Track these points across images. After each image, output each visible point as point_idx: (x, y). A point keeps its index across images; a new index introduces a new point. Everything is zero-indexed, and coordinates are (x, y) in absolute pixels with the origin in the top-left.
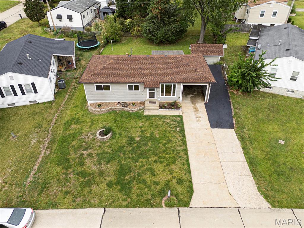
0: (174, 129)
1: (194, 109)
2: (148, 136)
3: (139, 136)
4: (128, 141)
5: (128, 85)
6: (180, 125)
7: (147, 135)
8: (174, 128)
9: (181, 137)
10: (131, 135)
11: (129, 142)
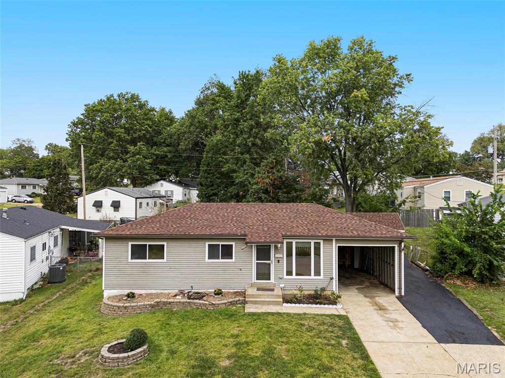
0: (333, 342)
1: (373, 306)
2: (257, 357)
3: (229, 357)
4: (193, 367)
5: (207, 244)
6: (349, 334)
7: (253, 354)
8: (333, 339)
9: (360, 361)
10: (206, 354)
11: (198, 370)
